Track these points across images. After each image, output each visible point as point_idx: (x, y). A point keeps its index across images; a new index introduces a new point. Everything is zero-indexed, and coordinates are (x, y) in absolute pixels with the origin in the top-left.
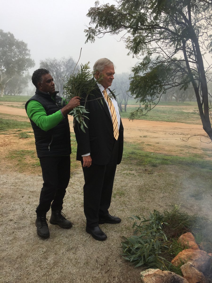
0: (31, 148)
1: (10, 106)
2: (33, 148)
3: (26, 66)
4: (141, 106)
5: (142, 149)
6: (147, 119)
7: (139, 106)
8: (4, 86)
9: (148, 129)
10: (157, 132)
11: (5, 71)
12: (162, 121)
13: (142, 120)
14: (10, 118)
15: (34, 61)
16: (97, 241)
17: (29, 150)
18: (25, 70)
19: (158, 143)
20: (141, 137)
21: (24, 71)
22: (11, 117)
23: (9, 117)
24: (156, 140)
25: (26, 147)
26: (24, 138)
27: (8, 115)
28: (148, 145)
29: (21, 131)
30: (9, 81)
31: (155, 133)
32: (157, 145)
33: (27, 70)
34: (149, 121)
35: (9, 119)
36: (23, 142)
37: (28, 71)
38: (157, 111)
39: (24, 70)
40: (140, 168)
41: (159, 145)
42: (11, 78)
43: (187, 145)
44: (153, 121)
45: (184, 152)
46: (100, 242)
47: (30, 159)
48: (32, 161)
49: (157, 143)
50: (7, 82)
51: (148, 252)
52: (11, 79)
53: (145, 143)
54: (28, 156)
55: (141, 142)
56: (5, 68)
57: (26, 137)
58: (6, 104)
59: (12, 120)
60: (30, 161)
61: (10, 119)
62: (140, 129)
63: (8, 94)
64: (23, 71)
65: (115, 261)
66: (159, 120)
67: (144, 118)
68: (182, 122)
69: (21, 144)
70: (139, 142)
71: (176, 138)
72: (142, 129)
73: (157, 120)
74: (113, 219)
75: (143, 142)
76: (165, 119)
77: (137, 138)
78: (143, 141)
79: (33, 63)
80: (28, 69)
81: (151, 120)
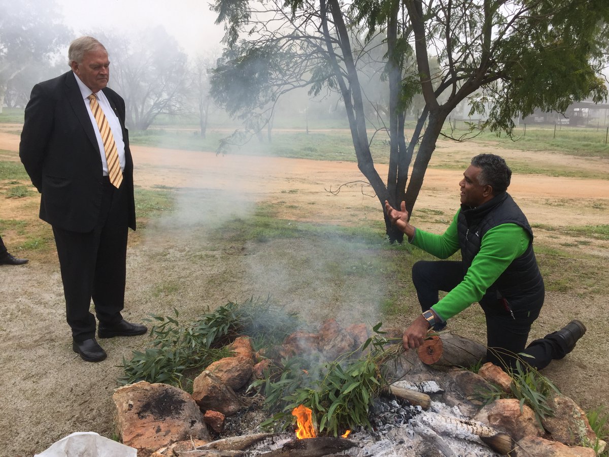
0: (24, 215)
1: (13, 133)
2: (28, 215)
3: (54, 41)
4: (309, 130)
5: (273, 215)
6: (312, 158)
7: (306, 130)
8: (3, 86)
9: (306, 178)
10: (324, 183)
11: (5, 53)
12: (343, 160)
13: (301, 160)
14: (8, 158)
15: (73, 31)
16: (87, 363)
17: (17, 219)
18: (54, 51)
19: (313, 204)
20: (283, 192)
21: (51, 54)
22: (10, 156)
23: (7, 156)
24: (312, 198)
25: (12, 214)
26: (17, 197)
27: (5, 151)
28: (292, 207)
29: (18, 183)
30: (15, 77)
31: (317, 184)
32: (311, 206)
33: (58, 51)
34: (316, 161)
35: (5, 160)
36: (10, 205)
37: (60, 53)
38: (342, 141)
39: (50, 50)
40: (234, 245)
41: (314, 206)
42: (20, 69)
43: (369, 205)
44: (324, 161)
45: (355, 219)
46: (91, 364)
47: (14, 237)
48: (18, 240)
49: (310, 204)
50: (12, 77)
51: (159, 368)
52: (19, 71)
53: (286, 203)
54: (12, 232)
55: (278, 203)
56: (5, 48)
57: (22, 195)
58: (5, 127)
59: (10, 162)
60: (13, 239)
61: (7, 160)
62: (290, 177)
63: (15, 106)
64: (47, 55)
65: (104, 387)
66: (338, 158)
67: (307, 155)
68: (383, 162)
69: (5, 209)
70: (274, 202)
71: (354, 194)
72: (294, 177)
73: (333, 159)
74: (131, 328)
75: (284, 202)
76: (350, 157)
77: (275, 195)
78: (284, 200)
79: (70, 34)
80: (59, 49)
81: (321, 160)
